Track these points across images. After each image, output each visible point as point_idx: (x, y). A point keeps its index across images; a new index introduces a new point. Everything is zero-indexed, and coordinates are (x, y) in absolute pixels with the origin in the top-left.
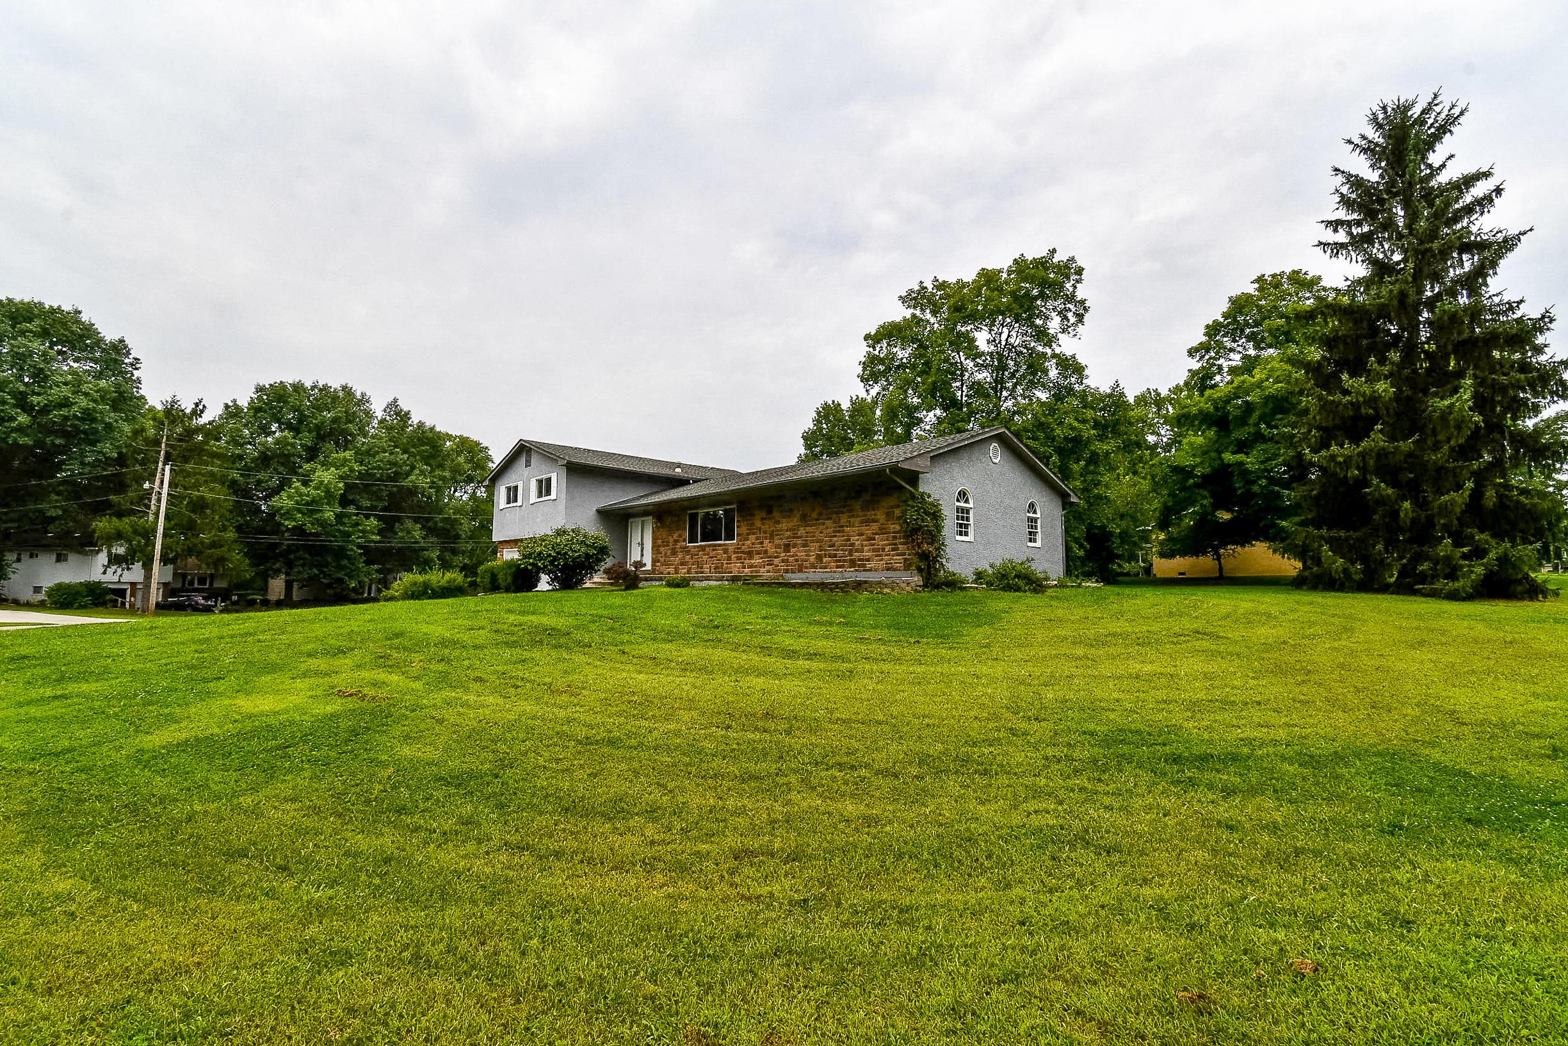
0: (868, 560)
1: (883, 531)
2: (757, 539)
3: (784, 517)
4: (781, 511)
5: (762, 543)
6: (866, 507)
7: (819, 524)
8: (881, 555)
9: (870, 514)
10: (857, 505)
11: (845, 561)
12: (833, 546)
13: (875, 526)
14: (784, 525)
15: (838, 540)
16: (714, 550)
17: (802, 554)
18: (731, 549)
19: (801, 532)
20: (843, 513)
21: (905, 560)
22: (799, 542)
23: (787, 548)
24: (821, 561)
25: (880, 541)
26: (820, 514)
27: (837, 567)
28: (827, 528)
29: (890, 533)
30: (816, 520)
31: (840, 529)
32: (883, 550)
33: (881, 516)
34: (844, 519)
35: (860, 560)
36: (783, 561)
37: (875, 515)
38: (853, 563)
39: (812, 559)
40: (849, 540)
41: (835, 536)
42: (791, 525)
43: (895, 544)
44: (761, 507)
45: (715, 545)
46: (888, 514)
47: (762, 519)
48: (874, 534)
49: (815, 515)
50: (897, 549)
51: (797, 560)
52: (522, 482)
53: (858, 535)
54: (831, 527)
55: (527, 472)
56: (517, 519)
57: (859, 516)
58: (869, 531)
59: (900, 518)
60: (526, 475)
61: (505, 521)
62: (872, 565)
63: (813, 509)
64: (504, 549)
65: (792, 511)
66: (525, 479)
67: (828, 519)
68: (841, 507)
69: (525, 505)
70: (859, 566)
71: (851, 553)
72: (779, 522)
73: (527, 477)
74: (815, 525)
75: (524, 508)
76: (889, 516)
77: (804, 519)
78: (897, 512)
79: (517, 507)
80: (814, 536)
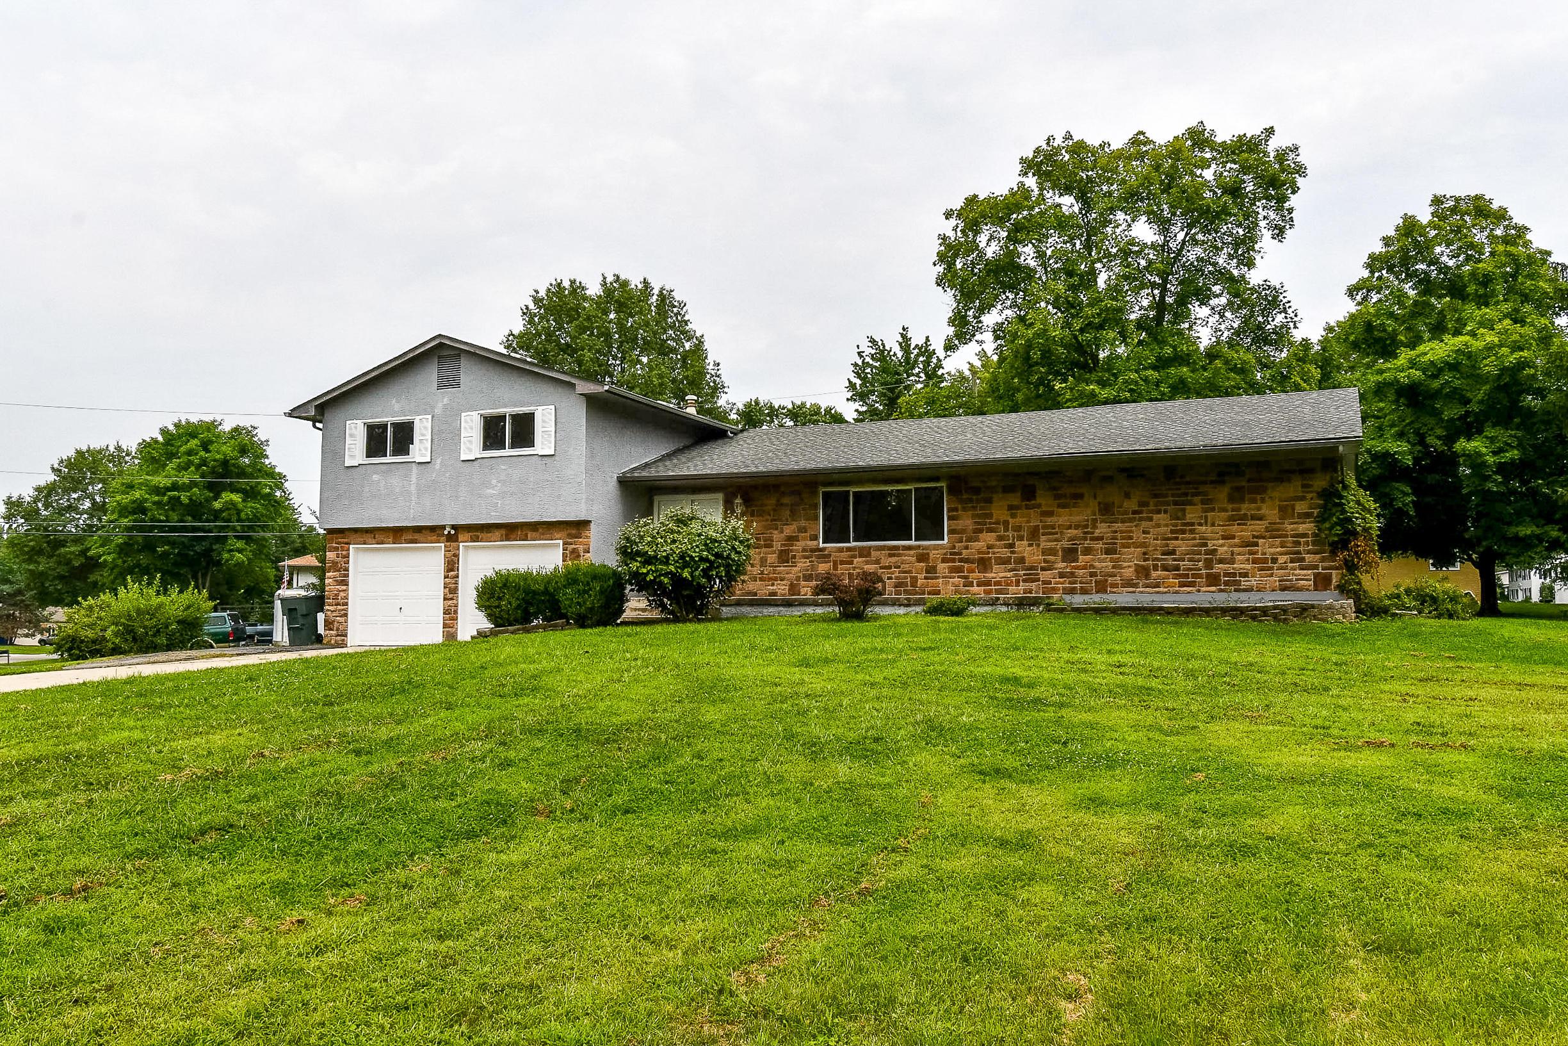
0: (1245, 575)
1: (1273, 532)
2: (1000, 538)
3: (1064, 506)
4: (1057, 497)
5: (1012, 546)
6: (1237, 496)
7: (1141, 519)
8: (1271, 568)
9: (1246, 508)
10: (1222, 494)
11: (1200, 576)
12: (1173, 552)
13: (1259, 526)
14: (1062, 518)
16: (891, 555)
17: (1103, 564)
18: (933, 554)
19: (1102, 529)
20: (1191, 503)
21: (1316, 576)
22: (1099, 545)
23: (1070, 554)
24: (1147, 576)
25: (1267, 548)
26: (1143, 504)
27: (1182, 585)
28: (1158, 526)
29: (1286, 536)
30: (1134, 512)
31: (1187, 528)
32: (1274, 560)
33: (1270, 511)
34: (1194, 513)
35: (1227, 575)
36: (1061, 575)
37: (1259, 509)
38: (1213, 580)
39: (1129, 573)
40: (1206, 545)
41: (1177, 539)
42: (1077, 518)
43: (1299, 553)
44: (1007, 490)
45: (896, 548)
46: (1282, 509)
47: (1011, 508)
48: (1255, 537)
49: (1132, 504)
50: (1301, 560)
51: (1092, 575)
52: (430, 417)
53: (1224, 538)
54: (1167, 525)
55: (445, 398)
56: (413, 488)
57: (1224, 510)
58: (1245, 532)
59: (1307, 515)
60: (440, 405)
61: (367, 489)
62: (1253, 582)
63: (1127, 496)
64: (349, 544)
65: (1080, 496)
66: (438, 411)
67: (1159, 512)
68: (1186, 494)
69: (439, 461)
70: (1226, 583)
71: (1209, 564)
72: (1050, 514)
73: (445, 407)
74: (1131, 520)
75: (437, 467)
76: (1285, 511)
77: (1106, 510)
78: (1301, 507)
79: (409, 465)
80: (1131, 538)
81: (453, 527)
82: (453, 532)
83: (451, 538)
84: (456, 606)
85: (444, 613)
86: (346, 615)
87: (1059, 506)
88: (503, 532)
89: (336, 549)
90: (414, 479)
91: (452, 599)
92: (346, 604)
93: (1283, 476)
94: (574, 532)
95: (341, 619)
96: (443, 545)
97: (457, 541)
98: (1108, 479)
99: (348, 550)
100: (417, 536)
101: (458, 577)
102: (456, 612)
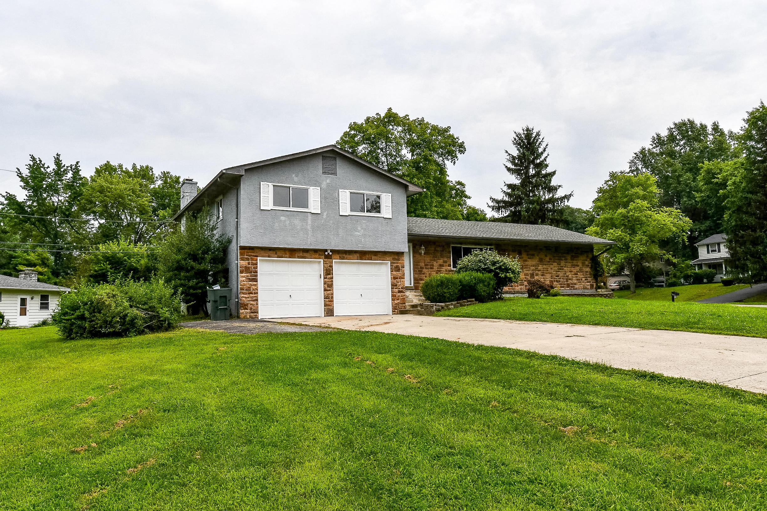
0: (575, 284)
1: (581, 271)
4: (528, 255)
6: (573, 258)
7: (550, 264)
8: (581, 282)
9: (575, 262)
10: (569, 257)
11: (565, 284)
12: (558, 276)
13: (578, 269)
14: (529, 262)
15: (561, 274)
17: (542, 280)
19: (540, 267)
20: (562, 260)
21: (590, 284)
22: (540, 273)
25: (580, 275)
26: (550, 259)
27: (561, 287)
28: (554, 267)
29: (584, 272)
30: (548, 262)
31: (561, 269)
32: (582, 280)
33: (580, 264)
34: (563, 263)
35: (572, 284)
37: (578, 263)
38: (568, 286)
39: (548, 283)
40: (566, 274)
41: (559, 271)
42: (534, 263)
43: (586, 277)
46: (582, 263)
48: (577, 272)
49: (547, 259)
50: (587, 280)
52: (319, 188)
53: (570, 272)
54: (557, 267)
55: (327, 180)
56: (309, 227)
57: (570, 263)
58: (575, 270)
59: (588, 266)
60: (325, 183)
61: (277, 225)
62: (577, 286)
63: (546, 256)
64: (257, 256)
65: (533, 255)
66: (324, 185)
67: (554, 262)
68: (560, 257)
69: (325, 214)
70: (571, 287)
71: (567, 280)
72: (526, 261)
73: (328, 185)
74: (548, 265)
75: (325, 217)
76: (583, 264)
77: (541, 260)
78: (587, 263)
79: (306, 213)
80: (548, 271)
81: (331, 251)
82: (331, 254)
83: (328, 257)
84: (332, 294)
85: (324, 298)
86: (257, 300)
87: (529, 258)
88: (358, 255)
89: (248, 259)
90: (309, 222)
91: (330, 290)
92: (257, 293)
93: (582, 253)
94: (396, 257)
95: (254, 303)
96: (322, 260)
97: (331, 259)
98: (541, 250)
99: (257, 260)
100: (305, 254)
101: (333, 278)
102: (332, 297)
